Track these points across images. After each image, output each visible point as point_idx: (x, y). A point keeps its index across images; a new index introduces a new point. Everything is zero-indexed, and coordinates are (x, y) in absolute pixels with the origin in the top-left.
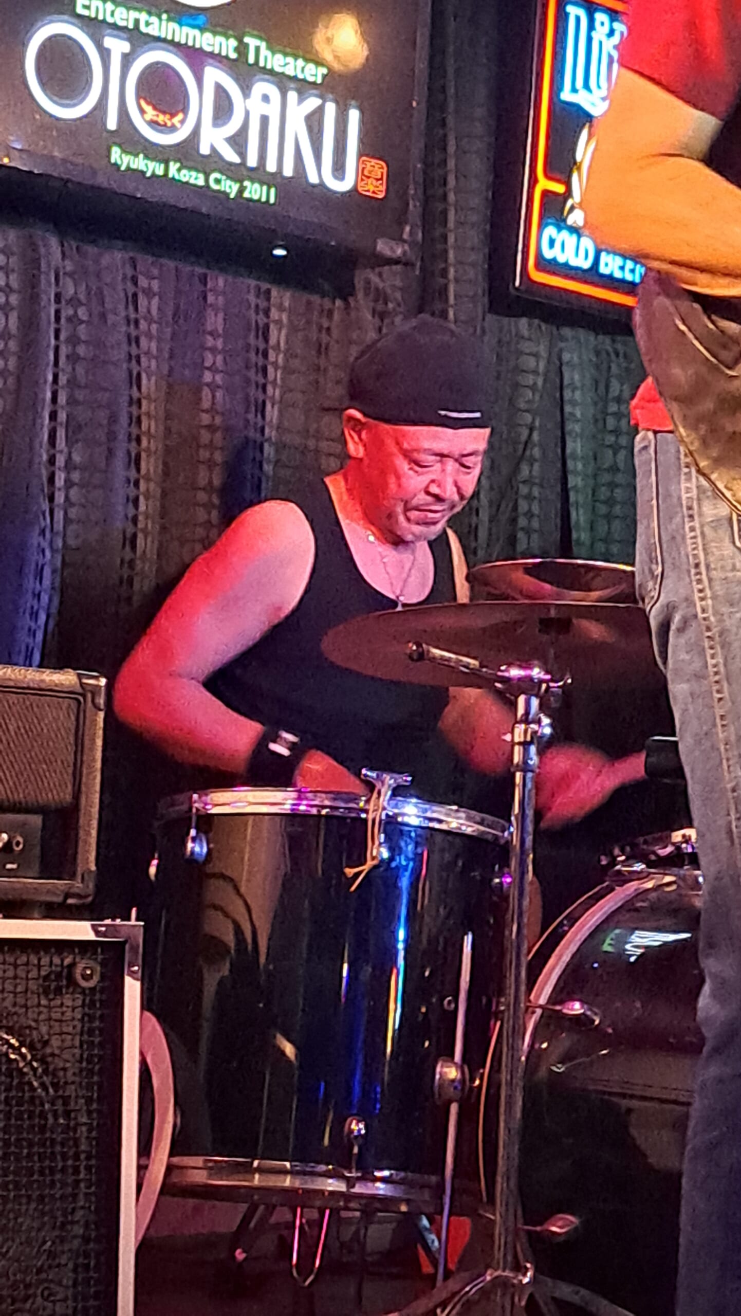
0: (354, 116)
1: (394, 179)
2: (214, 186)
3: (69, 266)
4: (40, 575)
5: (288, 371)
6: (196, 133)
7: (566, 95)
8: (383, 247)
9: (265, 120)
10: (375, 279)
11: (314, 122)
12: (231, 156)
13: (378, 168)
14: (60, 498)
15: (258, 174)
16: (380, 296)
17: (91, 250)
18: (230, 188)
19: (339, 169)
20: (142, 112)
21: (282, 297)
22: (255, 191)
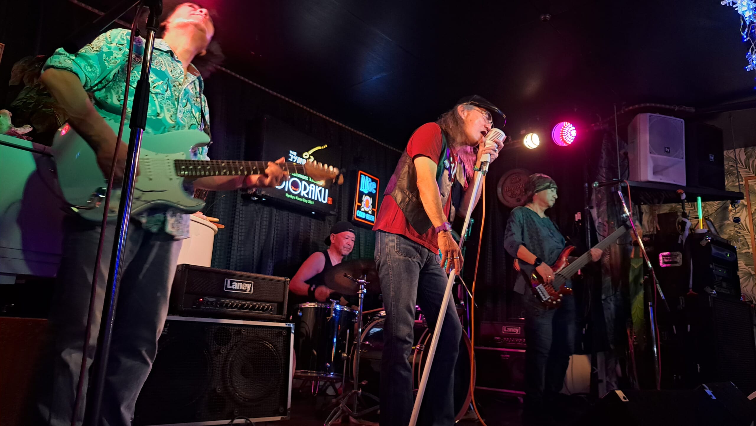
0: (327, 190)
1: (333, 201)
2: (303, 201)
3: (277, 214)
4: (270, 267)
5: (314, 233)
6: (300, 193)
7: (361, 190)
8: (332, 212)
9: (312, 190)
10: (329, 218)
11: (320, 191)
12: (306, 196)
13: (331, 199)
14: (274, 254)
15: (311, 199)
16: (330, 221)
17: (281, 211)
18: (306, 201)
19: (324, 200)
20: (292, 188)
21: (314, 221)
22: (310, 202)
